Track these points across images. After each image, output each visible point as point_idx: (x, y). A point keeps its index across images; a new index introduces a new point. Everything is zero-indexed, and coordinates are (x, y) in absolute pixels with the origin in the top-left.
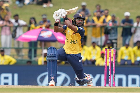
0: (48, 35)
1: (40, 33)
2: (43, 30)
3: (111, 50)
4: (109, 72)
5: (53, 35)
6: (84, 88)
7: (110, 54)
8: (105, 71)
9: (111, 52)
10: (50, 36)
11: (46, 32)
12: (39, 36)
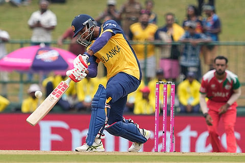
0: (51, 58)
1: (37, 54)
2: (41, 49)
3: (166, 86)
4: (163, 126)
5: (60, 57)
6: (118, 156)
7: (165, 94)
8: (156, 124)
9: (166, 90)
10: (55, 59)
11: (47, 52)
12: (35, 60)
